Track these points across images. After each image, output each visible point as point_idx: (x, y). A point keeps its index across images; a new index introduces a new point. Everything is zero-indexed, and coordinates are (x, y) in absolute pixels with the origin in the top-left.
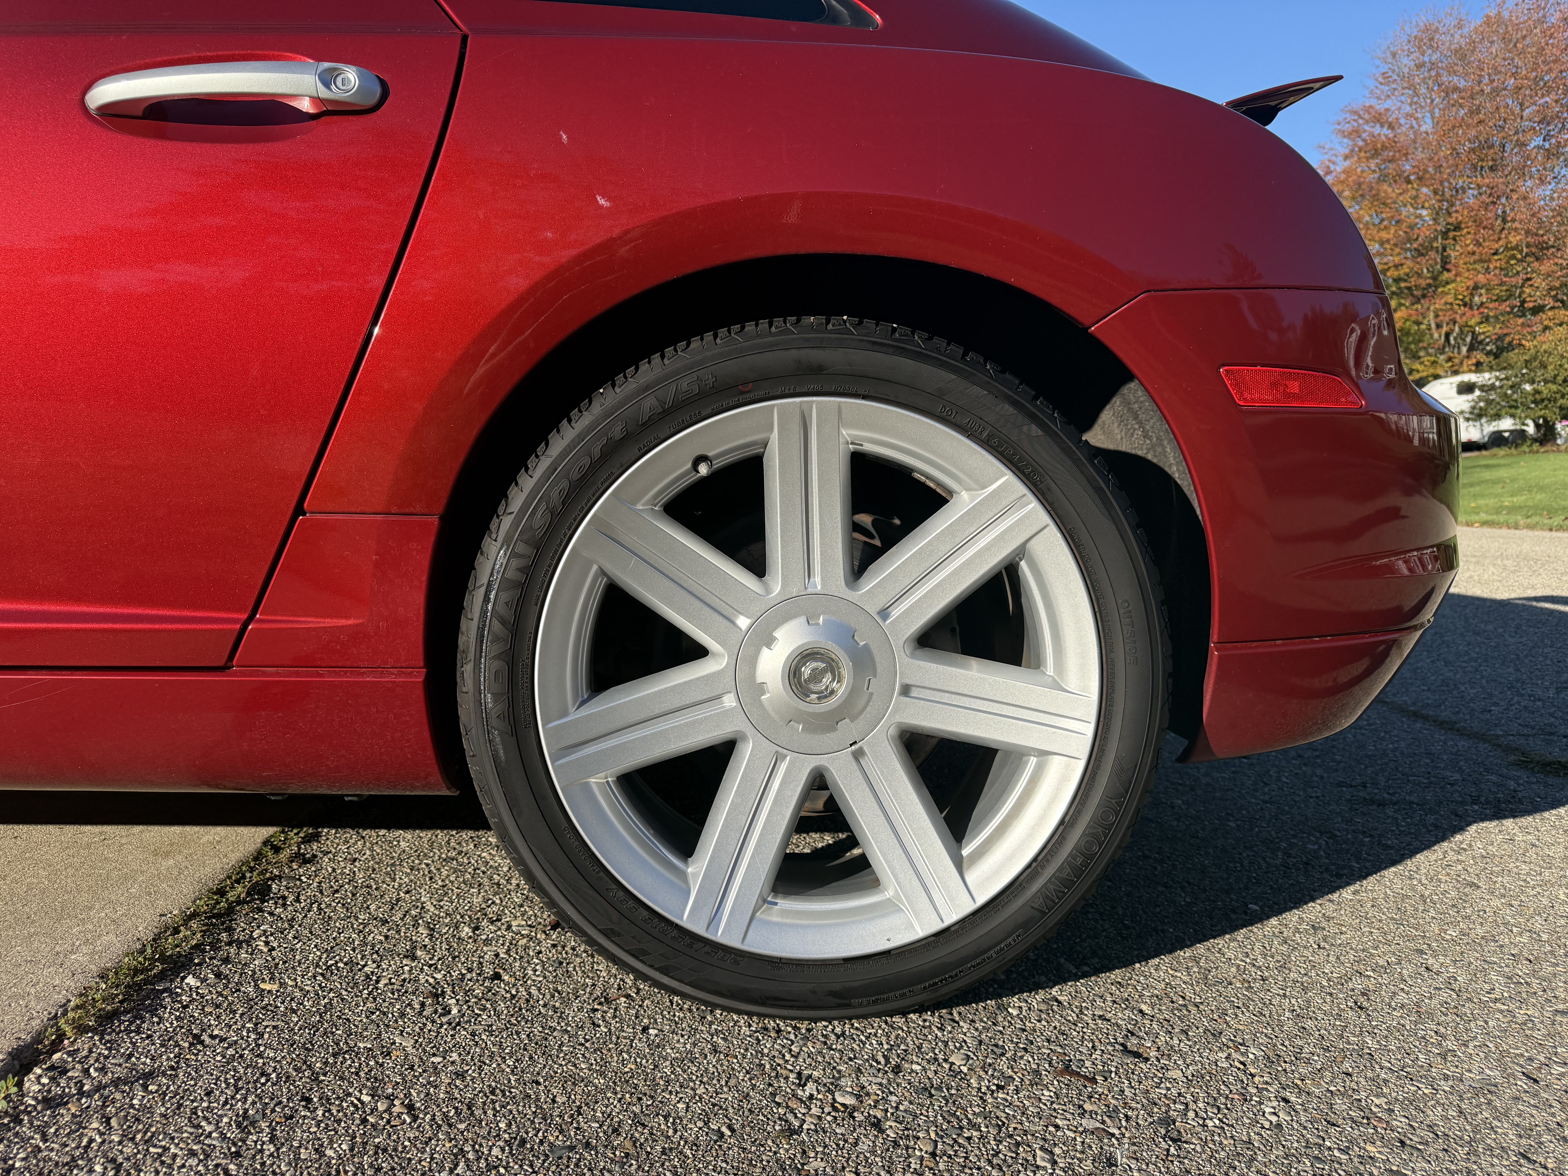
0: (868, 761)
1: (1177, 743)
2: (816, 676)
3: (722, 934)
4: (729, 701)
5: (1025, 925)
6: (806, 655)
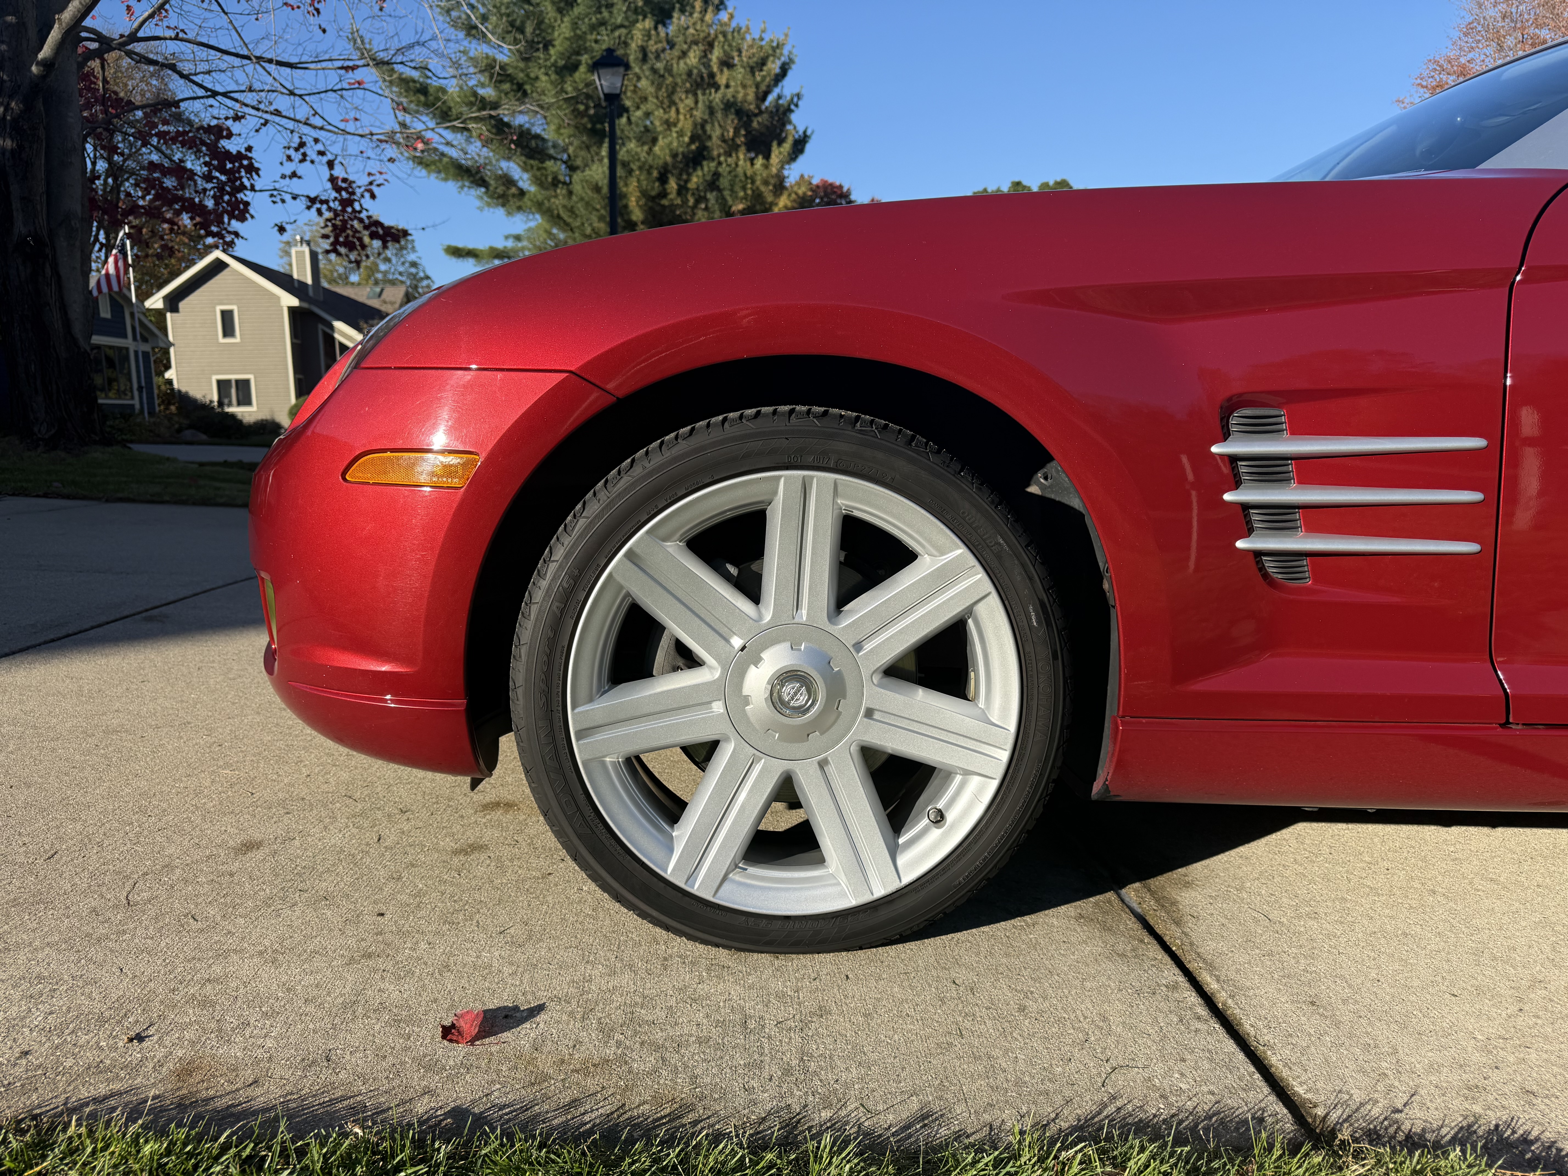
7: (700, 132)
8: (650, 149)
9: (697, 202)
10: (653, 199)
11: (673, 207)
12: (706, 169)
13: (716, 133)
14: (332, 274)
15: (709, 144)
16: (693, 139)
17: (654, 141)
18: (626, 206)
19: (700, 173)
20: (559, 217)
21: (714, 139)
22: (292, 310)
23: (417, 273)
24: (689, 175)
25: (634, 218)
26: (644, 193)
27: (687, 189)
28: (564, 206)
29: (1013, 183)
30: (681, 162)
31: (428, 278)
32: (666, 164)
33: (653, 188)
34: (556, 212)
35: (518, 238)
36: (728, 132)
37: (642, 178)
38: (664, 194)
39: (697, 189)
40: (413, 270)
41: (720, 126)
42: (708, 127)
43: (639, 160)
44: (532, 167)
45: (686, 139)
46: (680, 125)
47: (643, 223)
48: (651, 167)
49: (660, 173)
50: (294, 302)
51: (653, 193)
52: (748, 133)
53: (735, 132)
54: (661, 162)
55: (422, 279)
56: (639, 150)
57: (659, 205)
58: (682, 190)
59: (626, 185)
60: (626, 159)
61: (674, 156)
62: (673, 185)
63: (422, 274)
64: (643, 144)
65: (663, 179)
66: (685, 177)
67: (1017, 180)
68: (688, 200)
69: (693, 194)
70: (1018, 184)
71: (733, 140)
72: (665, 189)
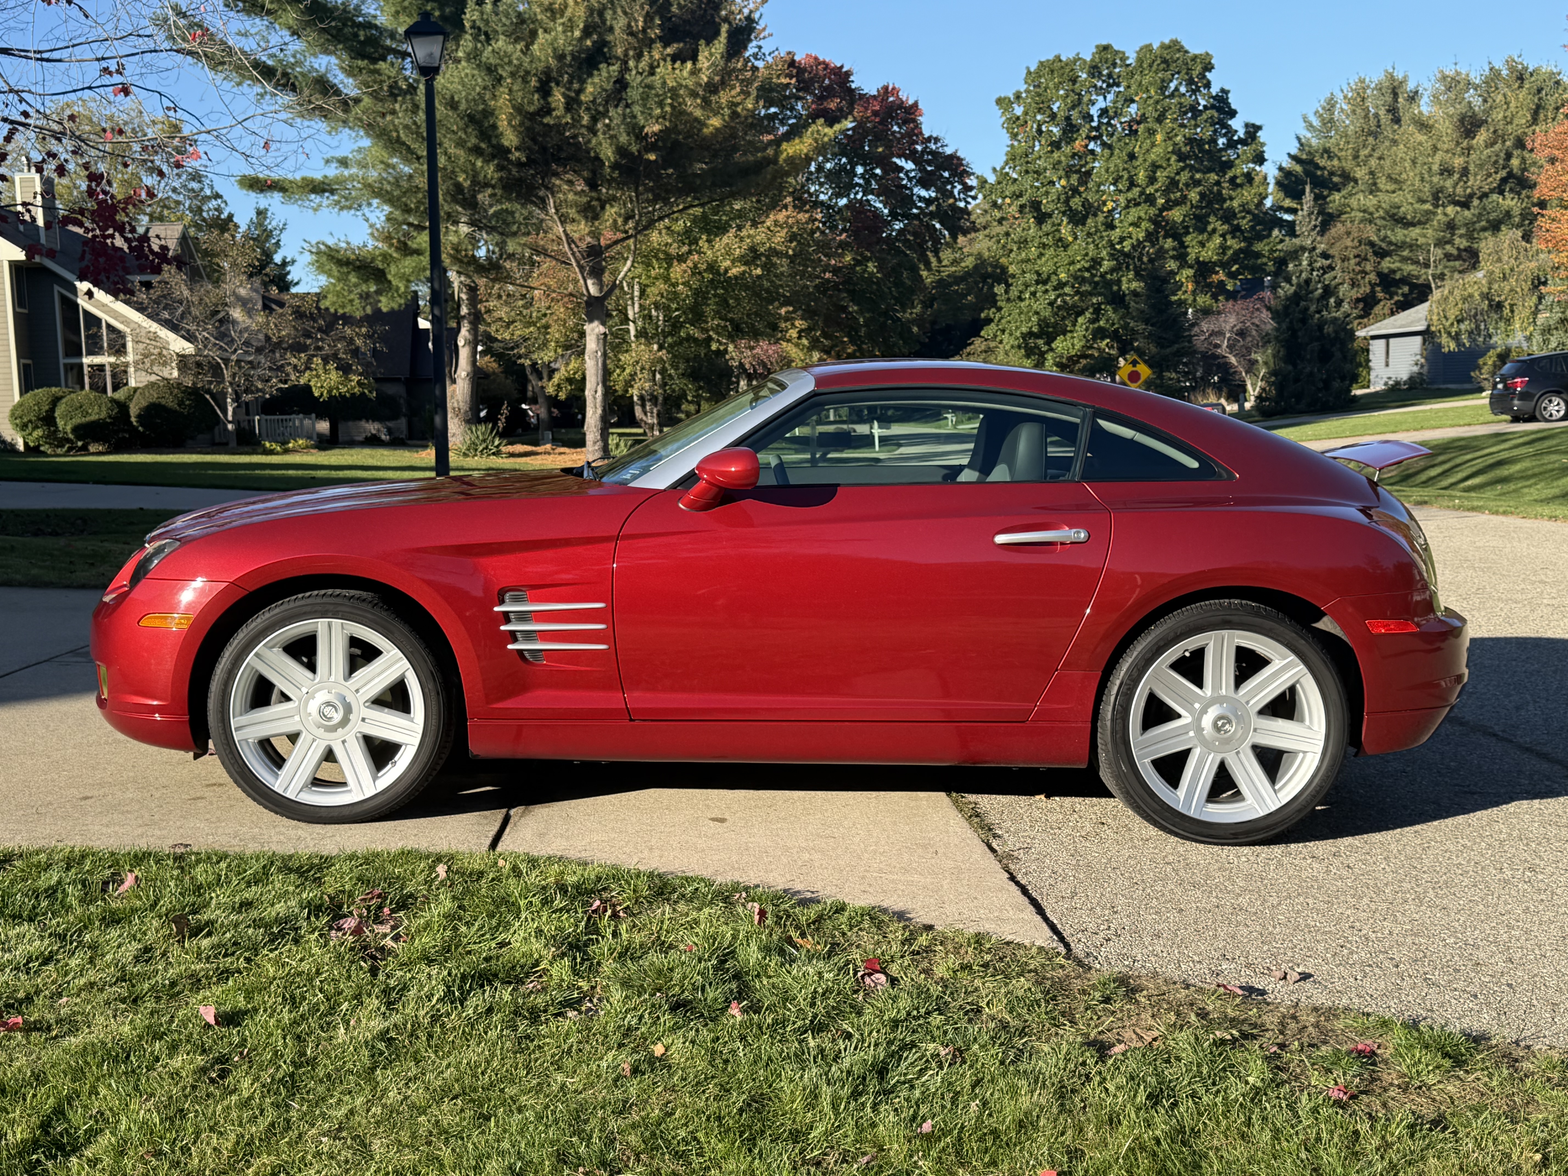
0: (1242, 755)
1: (1352, 750)
2: (1223, 725)
3: (1192, 813)
4: (1192, 734)
5: (1299, 811)
6: (1220, 718)
7: (597, 19)
8: (527, 47)
9: (594, 119)
10: (531, 116)
11: (559, 128)
12: (604, 74)
13: (620, 23)
14: (71, 194)
15: (610, 38)
16: (587, 32)
17: (533, 34)
18: (494, 127)
19: (596, 80)
20: (398, 140)
21: (617, 31)
22: (15, 266)
23: (202, 189)
24: (583, 82)
25: (506, 143)
26: (519, 109)
27: (580, 103)
28: (406, 127)
29: (1097, 47)
30: (570, 66)
31: (217, 196)
32: (548, 68)
33: (531, 102)
34: (394, 134)
35: (344, 162)
36: (636, 21)
37: (515, 88)
38: (547, 110)
39: (594, 102)
40: (195, 185)
41: (625, 13)
42: (608, 14)
43: (510, 63)
44: (361, 70)
45: (577, 34)
46: (568, 13)
47: (517, 149)
48: (527, 73)
49: (540, 80)
50: (19, 255)
51: (532, 109)
52: (666, 19)
53: (645, 22)
54: (541, 66)
55: (209, 198)
56: (510, 48)
57: (542, 123)
58: (572, 104)
59: (494, 97)
60: (492, 61)
61: (561, 57)
62: (558, 97)
63: (208, 192)
64: (517, 40)
65: (544, 90)
66: (576, 86)
67: (1104, 43)
68: (582, 118)
69: (588, 109)
70: (1106, 48)
71: (644, 31)
72: (548, 103)
